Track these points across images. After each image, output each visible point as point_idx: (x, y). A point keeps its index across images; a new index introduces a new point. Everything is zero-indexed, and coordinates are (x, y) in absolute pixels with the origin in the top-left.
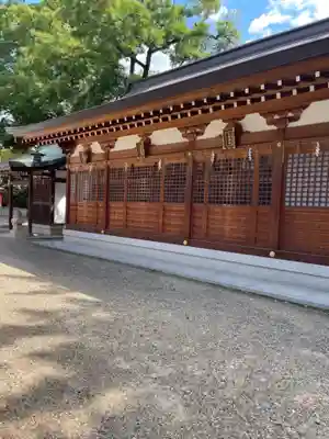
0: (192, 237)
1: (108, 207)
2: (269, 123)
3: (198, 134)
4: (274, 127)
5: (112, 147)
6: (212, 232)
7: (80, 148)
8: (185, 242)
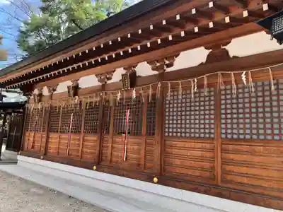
0: (99, 163)
1: (48, 137)
2: (153, 69)
3: (109, 79)
4: (156, 72)
5: (54, 90)
6: (114, 159)
7: (36, 92)
8: (95, 168)
